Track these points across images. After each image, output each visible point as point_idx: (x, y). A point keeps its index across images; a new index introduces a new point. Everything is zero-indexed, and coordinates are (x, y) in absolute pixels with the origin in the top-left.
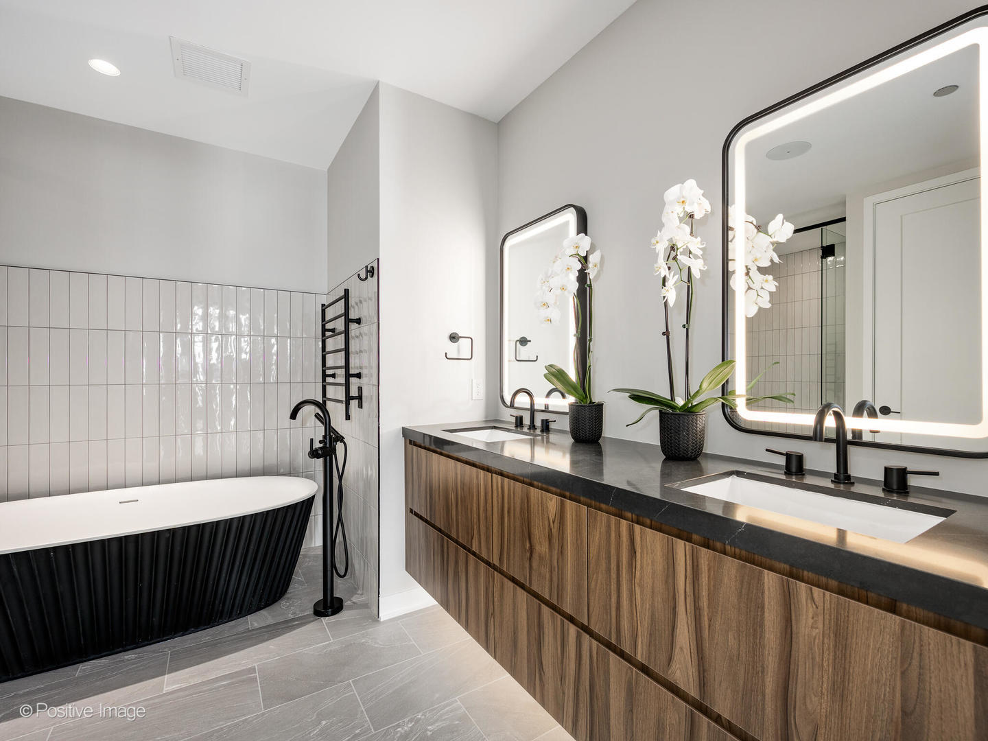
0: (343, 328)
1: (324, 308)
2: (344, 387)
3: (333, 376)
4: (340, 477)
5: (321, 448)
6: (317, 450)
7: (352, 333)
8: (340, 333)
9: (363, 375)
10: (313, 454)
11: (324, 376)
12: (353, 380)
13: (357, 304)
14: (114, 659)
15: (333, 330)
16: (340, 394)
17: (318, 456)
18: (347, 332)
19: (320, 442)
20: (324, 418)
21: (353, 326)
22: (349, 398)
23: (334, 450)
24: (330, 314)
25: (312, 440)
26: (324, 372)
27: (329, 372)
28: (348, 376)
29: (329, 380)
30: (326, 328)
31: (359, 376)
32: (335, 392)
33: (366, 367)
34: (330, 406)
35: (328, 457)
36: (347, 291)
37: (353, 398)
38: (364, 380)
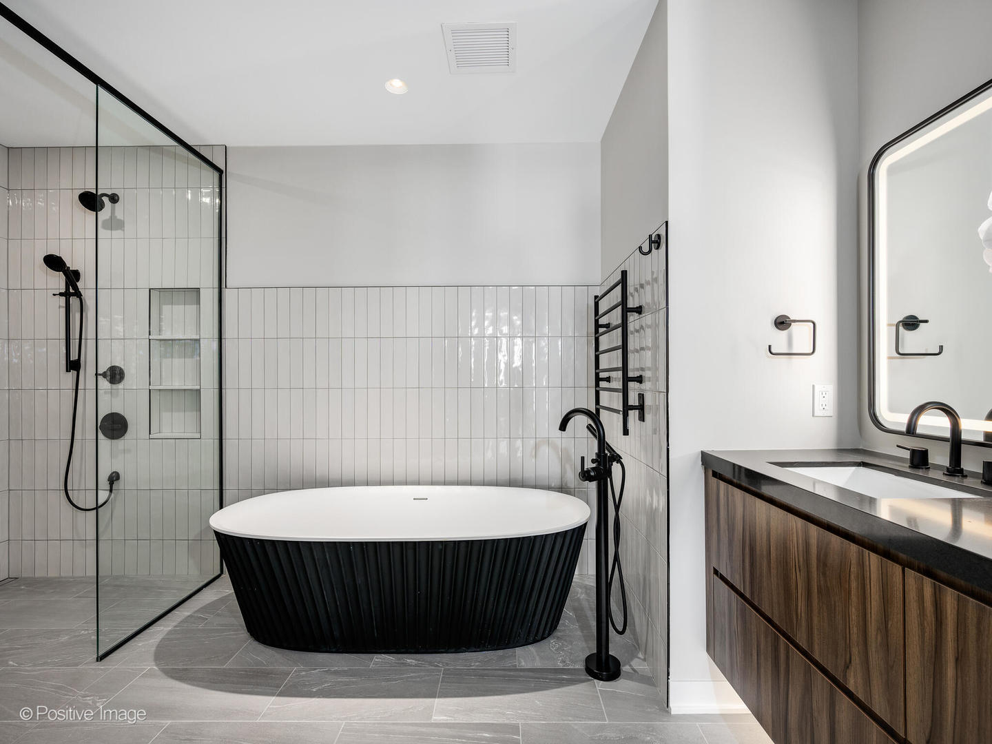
0: (620, 321)
1: (597, 299)
2: (621, 394)
3: (608, 380)
4: (617, 507)
5: (593, 469)
6: (588, 471)
7: (631, 327)
8: (616, 327)
9: (645, 379)
10: (584, 475)
11: (598, 379)
12: (631, 385)
13: (636, 290)
14: (399, 659)
15: (607, 326)
16: (615, 401)
17: (590, 479)
18: (624, 325)
19: (593, 461)
20: (597, 430)
21: (632, 317)
22: (627, 408)
23: (609, 473)
24: (604, 305)
25: (583, 458)
26: (597, 375)
27: (602, 375)
28: (626, 380)
29: (603, 384)
30: (600, 323)
31: (639, 379)
32: (611, 400)
33: (649, 369)
34: (604, 416)
35: (602, 481)
36: (624, 273)
37: (633, 408)
38: (647, 385)
